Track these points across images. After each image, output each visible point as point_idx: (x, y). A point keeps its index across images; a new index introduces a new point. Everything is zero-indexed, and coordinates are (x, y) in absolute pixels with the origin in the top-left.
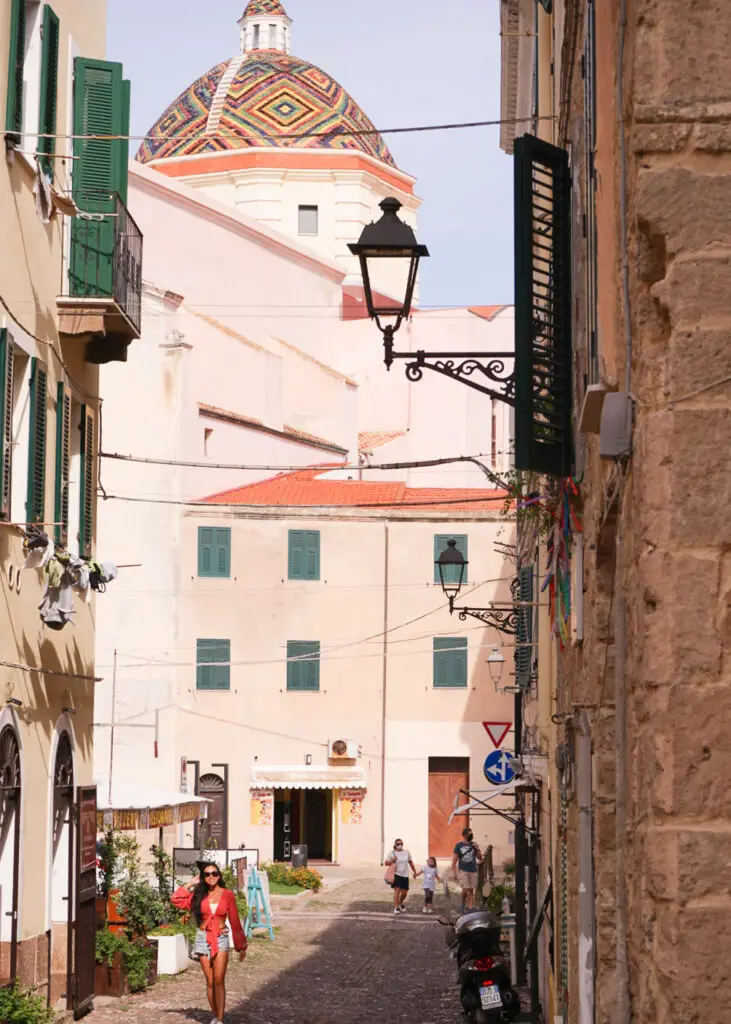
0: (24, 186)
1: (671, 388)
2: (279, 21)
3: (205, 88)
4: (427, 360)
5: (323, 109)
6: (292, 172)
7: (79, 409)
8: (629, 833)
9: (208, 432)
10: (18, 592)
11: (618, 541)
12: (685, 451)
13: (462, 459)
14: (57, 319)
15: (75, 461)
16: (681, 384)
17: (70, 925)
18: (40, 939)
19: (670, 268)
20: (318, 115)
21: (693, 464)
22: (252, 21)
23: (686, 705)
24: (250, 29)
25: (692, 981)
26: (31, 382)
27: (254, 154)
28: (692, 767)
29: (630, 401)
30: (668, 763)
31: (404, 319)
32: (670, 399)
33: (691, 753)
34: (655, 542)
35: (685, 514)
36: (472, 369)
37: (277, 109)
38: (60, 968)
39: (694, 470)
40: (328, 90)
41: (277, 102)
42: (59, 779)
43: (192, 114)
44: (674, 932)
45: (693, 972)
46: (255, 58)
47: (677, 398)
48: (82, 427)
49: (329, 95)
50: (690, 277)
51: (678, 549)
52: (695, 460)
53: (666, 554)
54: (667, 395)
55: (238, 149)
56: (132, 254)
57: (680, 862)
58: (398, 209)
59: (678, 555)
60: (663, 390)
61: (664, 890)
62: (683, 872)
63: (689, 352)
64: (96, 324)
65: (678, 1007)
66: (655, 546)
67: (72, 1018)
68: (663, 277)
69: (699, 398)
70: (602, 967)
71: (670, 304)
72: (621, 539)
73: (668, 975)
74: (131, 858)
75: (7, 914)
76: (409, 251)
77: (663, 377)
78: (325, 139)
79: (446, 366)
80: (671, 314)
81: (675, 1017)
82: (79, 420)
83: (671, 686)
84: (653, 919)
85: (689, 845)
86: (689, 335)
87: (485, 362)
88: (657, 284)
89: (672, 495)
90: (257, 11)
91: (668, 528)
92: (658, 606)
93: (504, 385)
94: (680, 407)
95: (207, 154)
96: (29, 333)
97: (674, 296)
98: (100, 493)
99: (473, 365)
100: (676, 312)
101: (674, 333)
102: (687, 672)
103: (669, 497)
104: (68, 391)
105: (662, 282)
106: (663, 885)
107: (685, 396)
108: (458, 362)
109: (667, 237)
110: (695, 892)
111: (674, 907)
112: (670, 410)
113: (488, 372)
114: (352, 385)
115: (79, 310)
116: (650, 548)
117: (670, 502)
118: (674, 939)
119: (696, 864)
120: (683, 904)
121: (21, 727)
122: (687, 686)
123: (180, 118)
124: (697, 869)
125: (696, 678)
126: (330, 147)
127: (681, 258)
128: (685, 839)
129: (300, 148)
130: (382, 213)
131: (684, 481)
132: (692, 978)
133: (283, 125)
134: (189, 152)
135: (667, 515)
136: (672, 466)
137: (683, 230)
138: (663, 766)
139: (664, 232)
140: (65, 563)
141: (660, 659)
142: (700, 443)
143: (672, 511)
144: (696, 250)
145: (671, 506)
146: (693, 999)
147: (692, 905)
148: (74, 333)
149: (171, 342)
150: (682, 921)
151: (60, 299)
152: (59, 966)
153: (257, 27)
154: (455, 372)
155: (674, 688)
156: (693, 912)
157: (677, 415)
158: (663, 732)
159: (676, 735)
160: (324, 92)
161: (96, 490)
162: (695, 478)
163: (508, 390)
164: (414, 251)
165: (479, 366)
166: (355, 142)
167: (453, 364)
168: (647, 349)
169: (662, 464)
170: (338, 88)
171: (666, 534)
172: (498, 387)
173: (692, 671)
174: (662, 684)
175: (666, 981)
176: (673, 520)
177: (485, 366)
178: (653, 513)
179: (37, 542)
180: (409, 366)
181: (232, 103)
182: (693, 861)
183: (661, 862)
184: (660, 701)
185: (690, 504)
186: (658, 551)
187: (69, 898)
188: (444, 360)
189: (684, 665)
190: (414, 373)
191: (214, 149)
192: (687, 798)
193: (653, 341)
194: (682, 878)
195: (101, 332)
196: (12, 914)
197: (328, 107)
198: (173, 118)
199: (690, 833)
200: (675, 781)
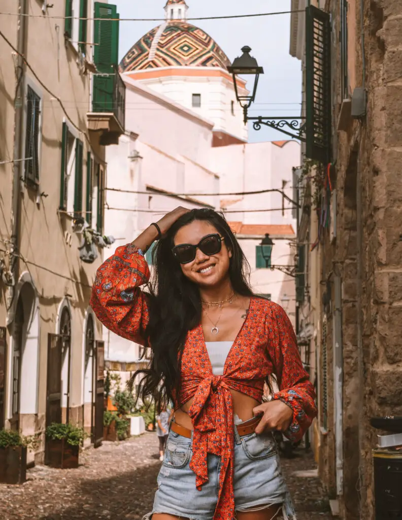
0: (73, 60)
1: (385, 76)
2: (182, 7)
3: (148, 38)
4: (263, 121)
5: (203, 48)
6: (190, 78)
7: (97, 167)
8: (364, 288)
9: (150, 198)
10: (70, 246)
11: (358, 161)
12: (392, 104)
13: (273, 190)
14: (87, 123)
15: (95, 189)
16: (390, 74)
17: (93, 404)
18: (79, 408)
19: (385, 24)
20: (201, 51)
21: (395, 109)
22: (170, 7)
23: (392, 216)
24: (169, 11)
25: (395, 338)
26: (76, 150)
27: (171, 69)
28: (394, 244)
29: (365, 92)
30: (384, 243)
31: (252, 102)
32: (385, 81)
33: (394, 238)
34: (378, 145)
35: (392, 132)
36: (284, 124)
37: (182, 48)
38: (88, 424)
39: (396, 112)
40: (206, 39)
41: (182, 45)
42: (88, 335)
43: (142, 51)
44: (387, 317)
45: (395, 333)
46: (172, 25)
47: (388, 80)
48: (98, 175)
49: (206, 41)
50: (394, 27)
51: (388, 148)
52: (397, 107)
53: (383, 150)
54: (383, 80)
55: (163, 67)
56: (121, 94)
57: (389, 286)
58: (249, 51)
59: (388, 150)
60: (381, 78)
61: (382, 298)
62: (391, 290)
63: (394, 60)
64: (105, 125)
65: (389, 350)
66: (378, 147)
67: (93, 447)
68: (382, 28)
69: (398, 80)
70: (347, 377)
71: (385, 39)
72: (360, 160)
73: (384, 336)
74: (117, 383)
75: (65, 394)
76: (254, 70)
77: (381, 73)
78: (204, 64)
79: (272, 123)
80: (385, 44)
81: (387, 354)
82: (96, 172)
83: (385, 208)
84: (377, 313)
85: (394, 278)
86: (394, 52)
87: (289, 121)
88: (379, 31)
89: (386, 123)
90: (173, 2)
91: (384, 138)
92: (379, 173)
93: (298, 132)
94: (390, 84)
95: (149, 70)
96: (75, 126)
97: (387, 35)
98: (106, 206)
99: (284, 122)
100: (388, 42)
101: (386, 52)
102: (392, 202)
103: (384, 124)
104: (92, 156)
105: (381, 30)
106: (382, 297)
107: (391, 79)
108: (277, 121)
109: (384, 9)
110: (396, 299)
111: (387, 306)
112: (385, 86)
113: (291, 126)
114: (217, 177)
115: (97, 119)
116: (376, 147)
117: (385, 127)
118: (387, 320)
119: (397, 286)
120: (391, 304)
121: (72, 309)
122: (392, 208)
123: (136, 53)
124: (397, 288)
125: (396, 205)
126: (206, 66)
127: (390, 18)
128: (391, 275)
129: (193, 67)
130: (242, 53)
131: (391, 117)
132: (395, 336)
133: (184, 56)
134: (141, 68)
135: (383, 133)
136: (385, 111)
137: (391, 5)
138: (382, 243)
139: (382, 7)
140: (92, 233)
141: (380, 196)
142: (398, 100)
143: (386, 131)
144: (397, 14)
145: (385, 129)
146: (396, 346)
147: (395, 304)
148: (95, 129)
149: (133, 155)
150: (391, 311)
151: (88, 114)
152: (88, 423)
153: (172, 10)
154: (276, 126)
155: (386, 209)
156: (396, 307)
157: (388, 87)
158: (381, 228)
159: (387, 230)
160: (204, 41)
161: (104, 205)
162: (396, 116)
163: (300, 134)
164: (257, 70)
165: (287, 123)
166: (219, 64)
167: (275, 122)
168: (374, 65)
169: (381, 110)
170: (210, 39)
171: (382, 142)
172: (295, 133)
173: (395, 201)
174: (381, 207)
175: (383, 339)
176: (386, 134)
177: (290, 123)
178: (377, 132)
179: (79, 221)
180: (255, 123)
181: (161, 45)
182: (395, 285)
183: (381, 286)
184: (381, 215)
185: (394, 127)
186: (379, 149)
187: (92, 392)
188: (271, 121)
189: (391, 199)
190: (257, 126)
191: (152, 67)
192: (393, 257)
193: (376, 61)
194: (390, 292)
195: (107, 129)
196: (67, 394)
197: (206, 48)
198: (133, 53)
199: (394, 273)
200: (387, 250)
